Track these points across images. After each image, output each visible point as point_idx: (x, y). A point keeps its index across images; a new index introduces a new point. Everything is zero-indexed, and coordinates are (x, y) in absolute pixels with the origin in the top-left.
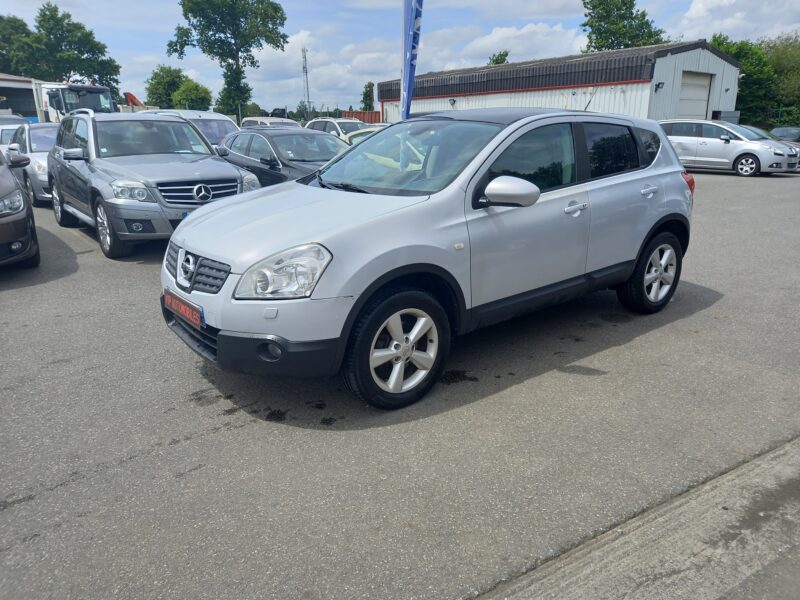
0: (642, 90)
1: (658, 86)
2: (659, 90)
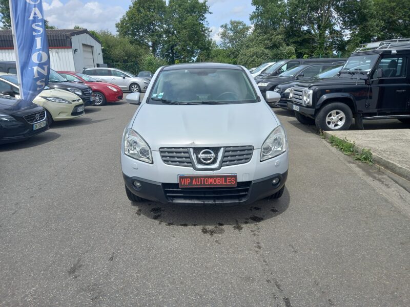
0: (68, 53)
1: (75, 51)
2: (76, 52)
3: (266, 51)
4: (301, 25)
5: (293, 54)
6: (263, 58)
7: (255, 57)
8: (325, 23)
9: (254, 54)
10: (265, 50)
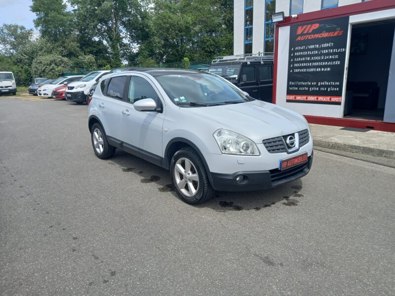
3: (65, 59)
4: (92, 36)
5: (94, 63)
6: (63, 67)
7: (53, 65)
8: (116, 36)
9: (51, 62)
10: (63, 58)
